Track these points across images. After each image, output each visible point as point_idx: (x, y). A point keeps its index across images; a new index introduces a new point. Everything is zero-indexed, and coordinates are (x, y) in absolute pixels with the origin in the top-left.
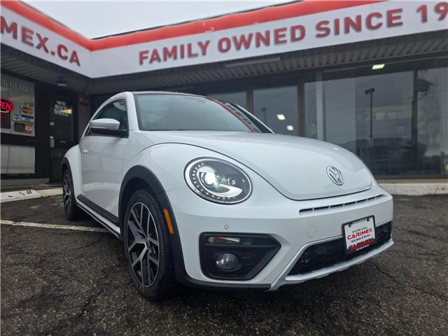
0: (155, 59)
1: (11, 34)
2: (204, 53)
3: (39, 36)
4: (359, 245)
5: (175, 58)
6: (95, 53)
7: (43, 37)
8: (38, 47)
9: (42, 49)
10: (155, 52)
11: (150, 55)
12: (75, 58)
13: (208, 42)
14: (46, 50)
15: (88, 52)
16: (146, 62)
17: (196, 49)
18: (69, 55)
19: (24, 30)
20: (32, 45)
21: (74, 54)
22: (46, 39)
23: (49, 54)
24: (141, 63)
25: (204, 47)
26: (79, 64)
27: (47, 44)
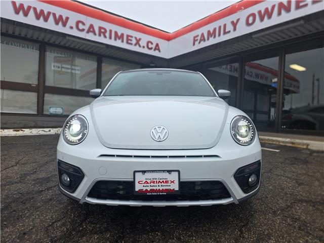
0: (202, 40)
1: (120, 41)
2: (235, 29)
3: (136, 38)
4: (152, 191)
5: (215, 37)
6: (171, 42)
7: (138, 38)
8: (135, 45)
9: (137, 46)
10: (203, 35)
11: (199, 38)
12: (157, 48)
13: (238, 20)
14: (140, 46)
15: (166, 42)
16: (197, 43)
17: (230, 27)
18: (154, 46)
19: (128, 36)
20: (131, 44)
21: (157, 45)
22: (140, 39)
23: (142, 48)
24: (194, 44)
25: (234, 24)
26: (160, 51)
27: (140, 43)
